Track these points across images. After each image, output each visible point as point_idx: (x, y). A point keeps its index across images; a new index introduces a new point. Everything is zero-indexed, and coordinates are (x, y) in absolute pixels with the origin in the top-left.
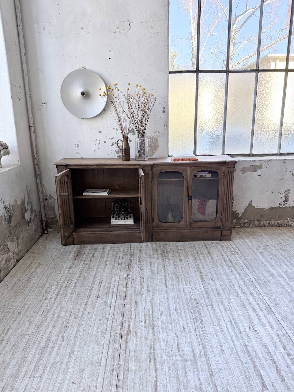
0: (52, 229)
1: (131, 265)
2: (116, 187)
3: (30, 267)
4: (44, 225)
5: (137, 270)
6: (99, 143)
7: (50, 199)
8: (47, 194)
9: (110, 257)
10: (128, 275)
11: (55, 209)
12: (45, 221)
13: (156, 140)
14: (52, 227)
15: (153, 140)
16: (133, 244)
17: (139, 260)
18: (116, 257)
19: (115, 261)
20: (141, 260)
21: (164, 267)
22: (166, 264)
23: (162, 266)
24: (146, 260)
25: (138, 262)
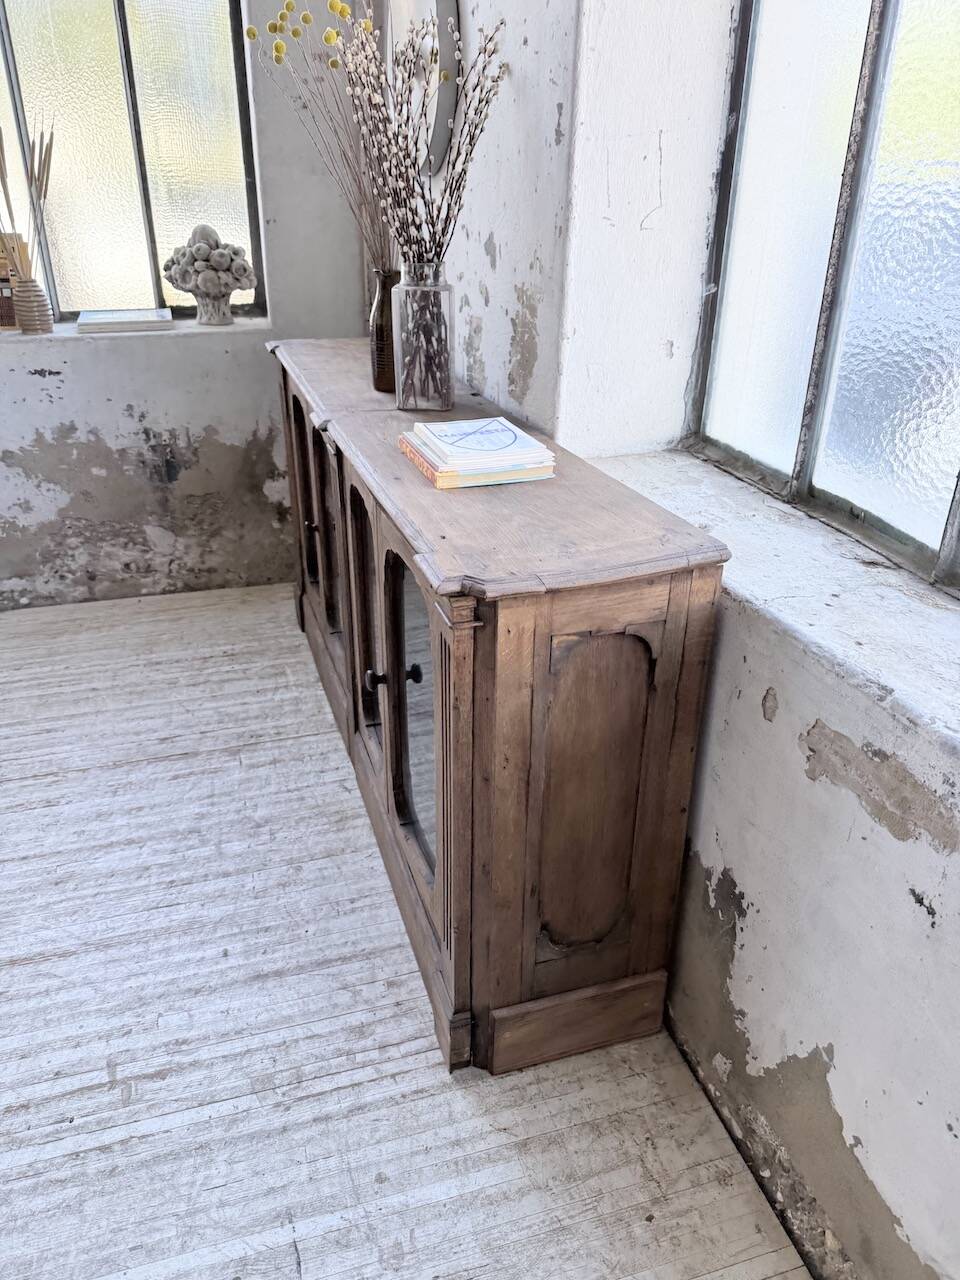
3: (162, 613)
17: (191, 773)
18: (219, 723)
19: (189, 727)
20: (193, 778)
21: (130, 842)
22: (149, 843)
23: (134, 835)
24: (190, 790)
25: (177, 773)
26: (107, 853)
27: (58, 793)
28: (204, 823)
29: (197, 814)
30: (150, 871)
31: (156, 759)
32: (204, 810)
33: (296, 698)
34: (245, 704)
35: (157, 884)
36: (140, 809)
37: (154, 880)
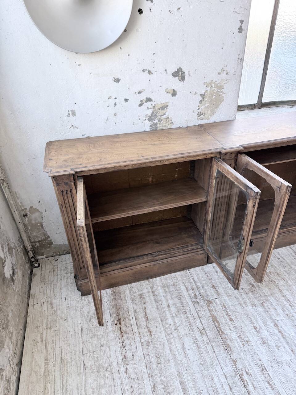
0: (44, 255)
1: (223, 333)
2: (148, 180)
3: (50, 376)
4: (31, 257)
5: (242, 346)
6: (115, 104)
7: (31, 213)
8: (25, 207)
9: (176, 315)
10: (235, 362)
11: (44, 227)
12: (32, 250)
13: (221, 87)
14: (43, 253)
15: (216, 89)
16: (192, 270)
17: (227, 314)
18: (186, 313)
19: (190, 324)
20: (230, 313)
21: (276, 325)
22: (274, 318)
23: (272, 325)
24: (238, 312)
25: (228, 320)
26: (285, 331)
27: (255, 368)
28: (257, 302)
29: (253, 307)
30: (288, 314)
31: (220, 331)
32: (249, 305)
33: (163, 287)
34: (168, 306)
35: (293, 310)
36: (255, 328)
37: (292, 311)
